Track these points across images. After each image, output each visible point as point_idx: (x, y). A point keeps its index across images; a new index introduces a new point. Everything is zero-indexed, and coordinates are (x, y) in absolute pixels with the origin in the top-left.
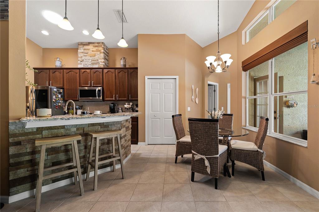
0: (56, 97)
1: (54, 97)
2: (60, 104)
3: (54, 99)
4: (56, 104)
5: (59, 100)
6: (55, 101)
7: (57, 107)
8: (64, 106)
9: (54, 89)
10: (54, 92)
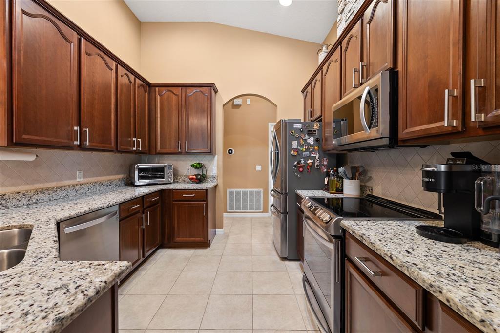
0: (299, 144)
1: (294, 144)
2: (310, 161)
3: (294, 150)
4: (299, 163)
5: (307, 150)
6: (296, 154)
7: (301, 170)
8: (324, 165)
9: (294, 124)
10: (293, 133)
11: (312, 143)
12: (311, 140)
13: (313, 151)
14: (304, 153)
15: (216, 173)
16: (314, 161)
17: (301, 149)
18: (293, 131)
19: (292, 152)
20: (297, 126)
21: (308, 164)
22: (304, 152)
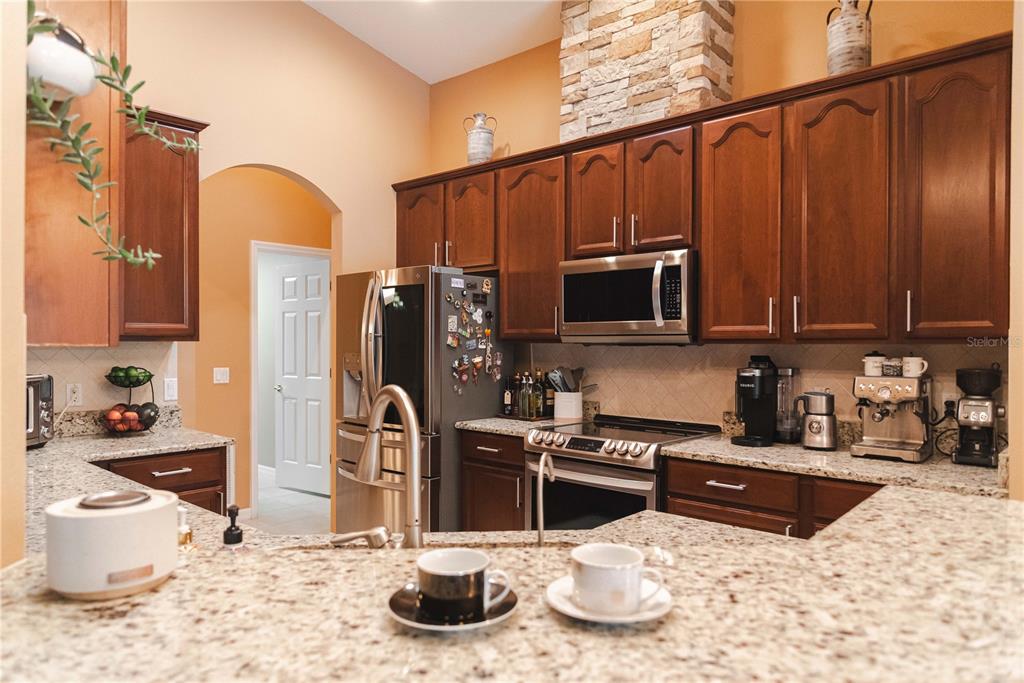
0: (461, 323)
1: (452, 322)
2: (478, 359)
3: (454, 334)
4: (461, 361)
5: (473, 335)
6: (455, 344)
7: (465, 377)
8: (497, 366)
9: (453, 280)
10: (450, 297)
11: (480, 321)
12: (478, 316)
13: (482, 339)
14: (468, 343)
15: (176, 398)
16: (484, 359)
17: (464, 333)
18: (451, 295)
19: (450, 340)
20: (457, 283)
21: (474, 365)
22: (468, 339)
